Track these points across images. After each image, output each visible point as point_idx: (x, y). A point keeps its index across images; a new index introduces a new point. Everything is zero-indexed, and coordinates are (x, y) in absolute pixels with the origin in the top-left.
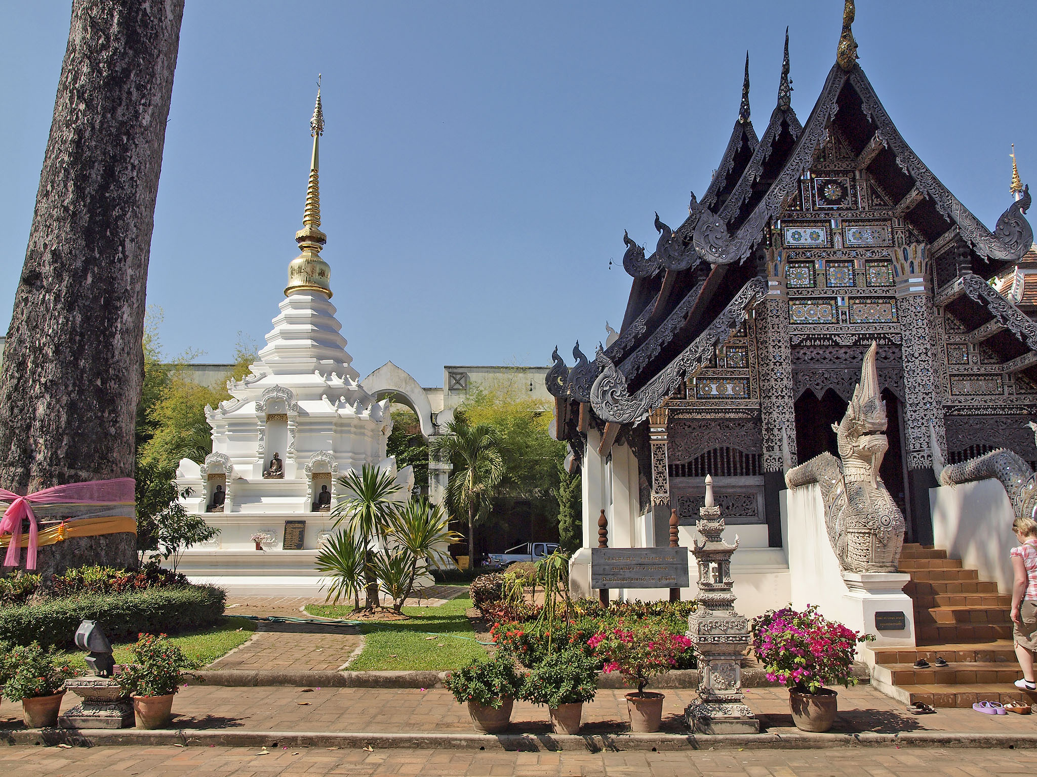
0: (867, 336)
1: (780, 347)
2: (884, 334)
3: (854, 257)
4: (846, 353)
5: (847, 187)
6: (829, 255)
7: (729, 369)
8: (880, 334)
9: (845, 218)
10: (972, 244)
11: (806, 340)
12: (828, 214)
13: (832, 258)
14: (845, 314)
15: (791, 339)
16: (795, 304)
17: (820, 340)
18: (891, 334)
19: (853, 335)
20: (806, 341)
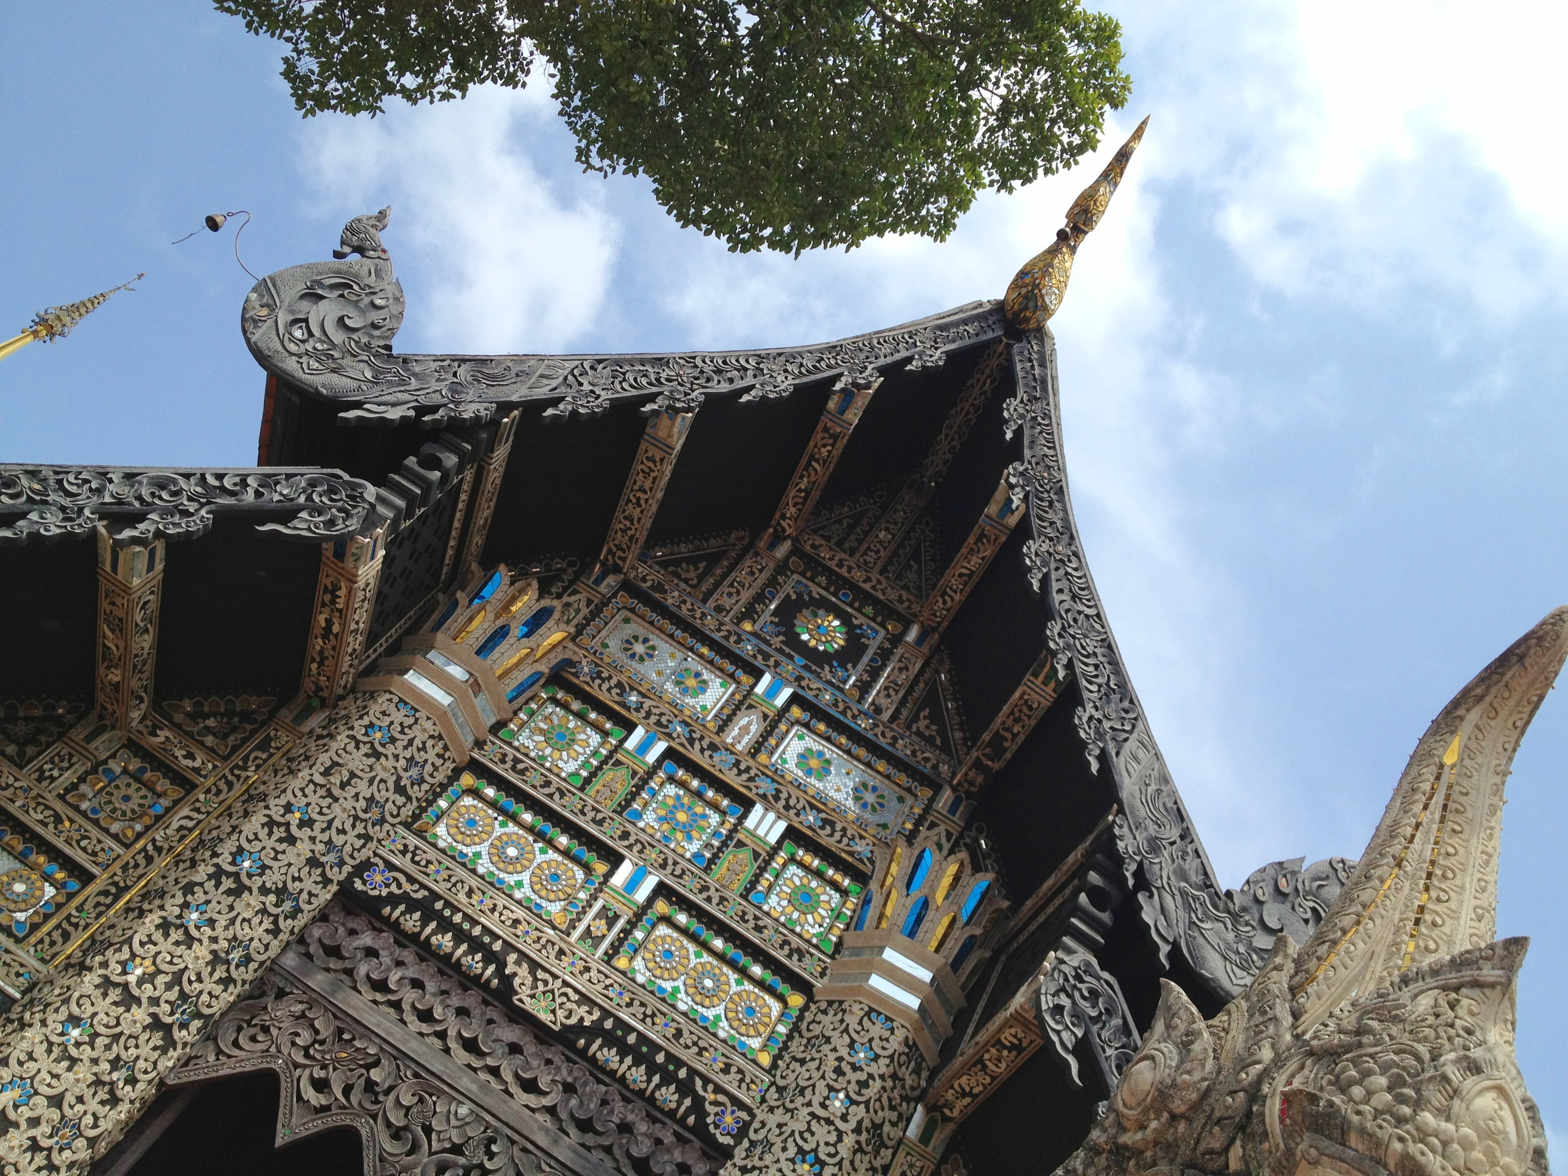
0: (632, 1039)
1: (291, 840)
2: (693, 1072)
3: (764, 797)
4: (515, 1049)
5: (865, 647)
6: (691, 741)
7: (58, 806)
8: (680, 1063)
9: (809, 695)
10: (1139, 873)
11: (412, 905)
12: (766, 657)
13: (694, 754)
14: (611, 923)
15: (366, 866)
16: (474, 792)
17: (460, 936)
18: (718, 1089)
19: (585, 999)
20: (410, 910)
